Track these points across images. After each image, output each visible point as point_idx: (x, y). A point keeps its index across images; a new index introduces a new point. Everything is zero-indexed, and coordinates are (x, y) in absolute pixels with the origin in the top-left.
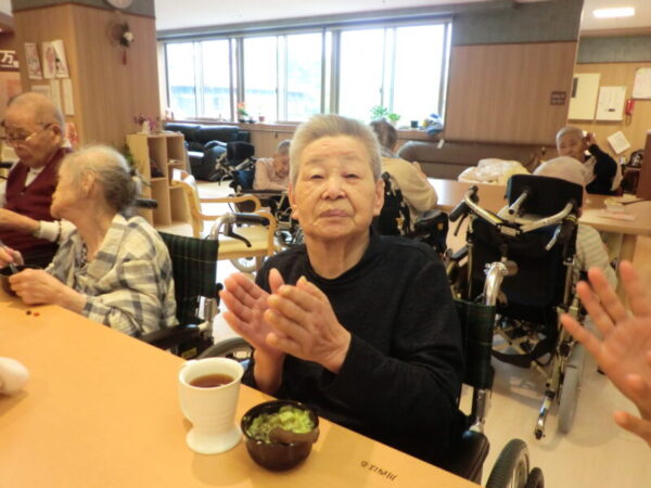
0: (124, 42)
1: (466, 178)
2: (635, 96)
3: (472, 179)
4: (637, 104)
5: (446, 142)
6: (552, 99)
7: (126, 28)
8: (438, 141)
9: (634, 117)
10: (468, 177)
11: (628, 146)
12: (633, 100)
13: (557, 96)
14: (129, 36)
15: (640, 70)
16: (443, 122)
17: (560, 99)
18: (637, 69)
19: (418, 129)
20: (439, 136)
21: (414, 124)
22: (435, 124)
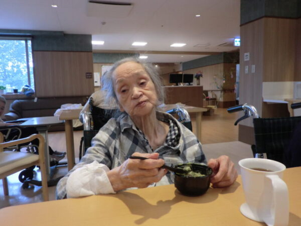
6: (86, 76)
8: (34, 99)
13: (88, 75)
15: (103, 66)
16: (33, 89)
17: (90, 76)
18: (102, 66)
19: (18, 94)
20: (33, 96)
21: (16, 91)
22: (29, 90)
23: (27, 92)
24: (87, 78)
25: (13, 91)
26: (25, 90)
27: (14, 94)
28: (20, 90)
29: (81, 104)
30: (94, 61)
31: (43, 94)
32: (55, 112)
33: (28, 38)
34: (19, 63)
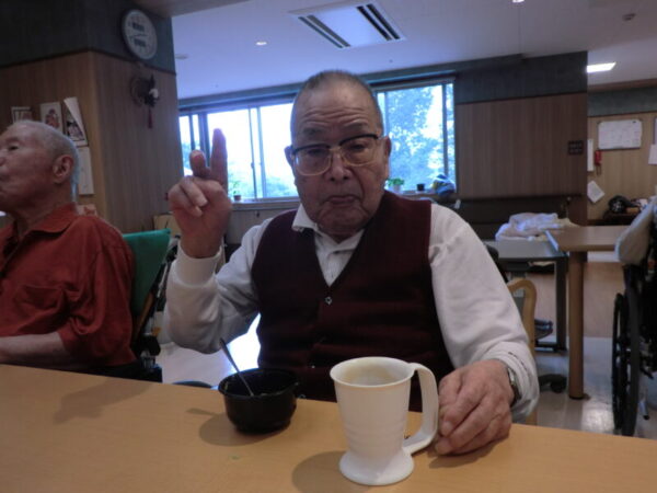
0: (150, 100)
1: (506, 235)
2: (601, 147)
3: (511, 235)
4: (603, 154)
5: (463, 201)
6: (570, 149)
7: (151, 84)
8: (454, 202)
9: (603, 167)
10: (509, 234)
11: (602, 194)
12: (600, 151)
13: (574, 146)
14: (155, 92)
15: (602, 124)
16: (453, 182)
17: (578, 148)
18: (599, 123)
19: (425, 192)
20: (453, 196)
21: (421, 187)
22: (447, 184)
23: (443, 189)
24: (570, 154)
25: (416, 188)
26: (438, 185)
27: (417, 192)
28: (429, 186)
29: (554, 215)
30: (590, 113)
31: (471, 193)
32: (497, 231)
33: (446, 80)
34: (405, 132)
